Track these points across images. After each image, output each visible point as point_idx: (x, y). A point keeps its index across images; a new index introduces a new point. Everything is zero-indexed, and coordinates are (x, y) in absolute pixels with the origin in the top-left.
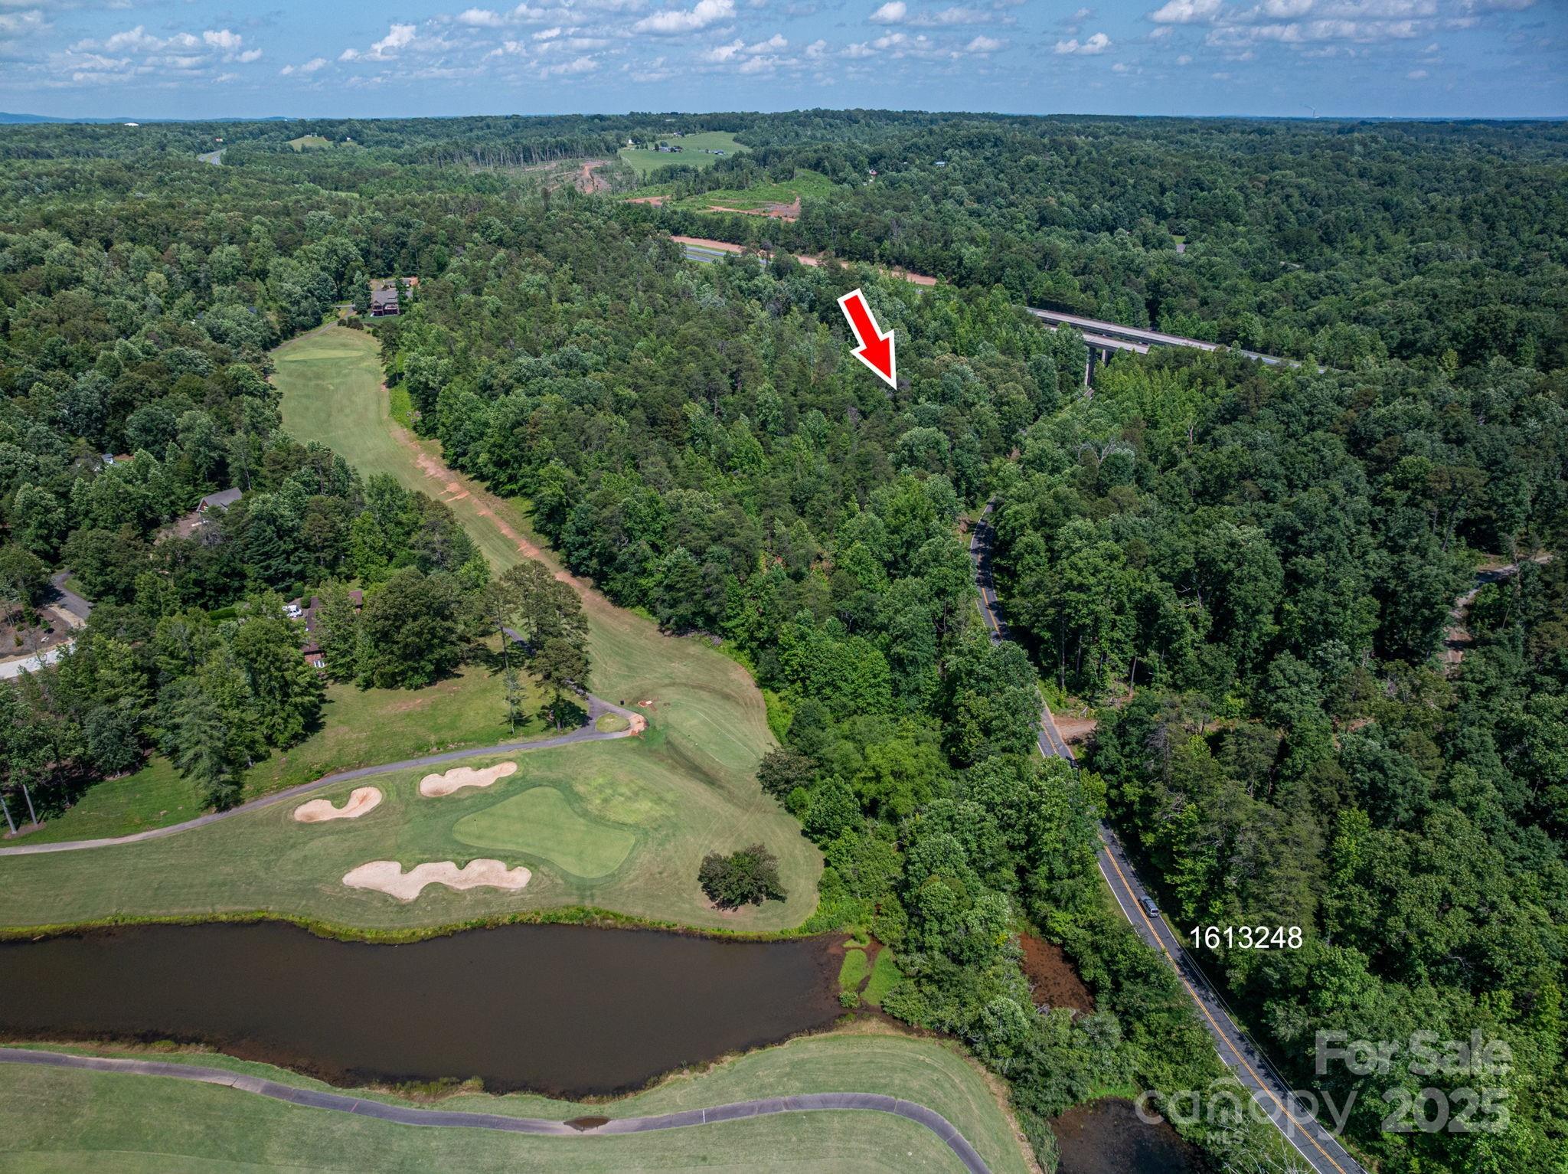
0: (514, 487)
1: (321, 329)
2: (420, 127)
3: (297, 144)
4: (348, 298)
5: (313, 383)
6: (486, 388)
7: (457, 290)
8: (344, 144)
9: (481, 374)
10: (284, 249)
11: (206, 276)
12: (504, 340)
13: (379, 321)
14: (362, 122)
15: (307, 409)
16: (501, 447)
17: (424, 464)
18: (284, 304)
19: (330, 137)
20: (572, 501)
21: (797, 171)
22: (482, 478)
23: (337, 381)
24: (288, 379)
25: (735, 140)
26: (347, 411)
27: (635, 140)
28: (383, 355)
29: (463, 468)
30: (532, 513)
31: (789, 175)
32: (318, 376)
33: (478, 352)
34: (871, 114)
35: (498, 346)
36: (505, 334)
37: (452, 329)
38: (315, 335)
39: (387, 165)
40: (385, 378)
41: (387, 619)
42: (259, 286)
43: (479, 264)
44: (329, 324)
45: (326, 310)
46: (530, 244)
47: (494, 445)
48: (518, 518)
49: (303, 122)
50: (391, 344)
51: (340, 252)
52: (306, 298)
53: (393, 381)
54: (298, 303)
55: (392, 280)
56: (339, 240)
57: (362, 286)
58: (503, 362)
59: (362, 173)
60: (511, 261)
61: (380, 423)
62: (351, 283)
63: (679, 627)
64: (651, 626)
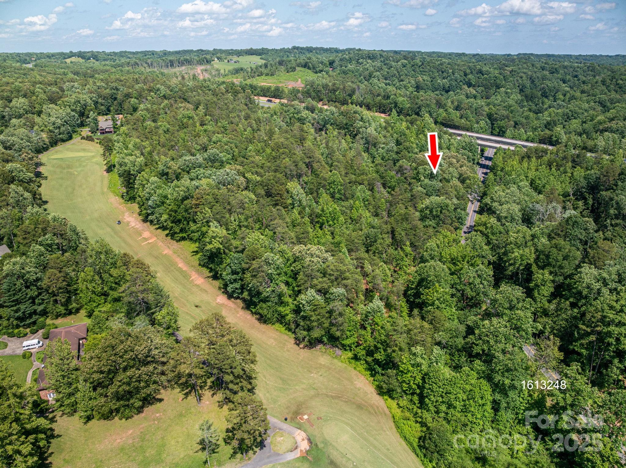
0: (184, 235)
1: (71, 142)
2: (123, 54)
3: (68, 61)
4: (87, 125)
5: (65, 171)
6: (164, 174)
7: (144, 120)
8: (89, 61)
9: (161, 167)
10: (53, 100)
11: (9, 115)
12: (172, 147)
13: (102, 137)
14: (97, 52)
15: (61, 185)
16: (176, 212)
17: (128, 219)
18: (51, 128)
19: (83, 58)
20: (227, 251)
21: (297, 68)
22: (164, 228)
23: (79, 169)
24: (52, 169)
25: (261, 59)
26: (84, 187)
27: (218, 58)
28: (104, 155)
29: (151, 222)
30: (197, 252)
31: (294, 69)
32: (69, 167)
33: (158, 153)
34: (317, 49)
35: (169, 150)
36: (173, 143)
37: (142, 141)
38: (69, 144)
39: (108, 68)
40: (105, 167)
41: (102, 372)
42: (37, 119)
43: (155, 107)
44: (76, 139)
45: (74, 132)
46: (180, 98)
47: (171, 210)
48: (188, 255)
49: (71, 52)
50: (108, 149)
51: (81, 102)
52: (64, 125)
53: (110, 169)
54: (59, 128)
55: (109, 117)
56: (81, 96)
57: (93, 119)
58: (173, 159)
59: (97, 70)
60: (172, 105)
61: (103, 193)
62: (88, 117)
63: (311, 343)
64: (289, 339)
